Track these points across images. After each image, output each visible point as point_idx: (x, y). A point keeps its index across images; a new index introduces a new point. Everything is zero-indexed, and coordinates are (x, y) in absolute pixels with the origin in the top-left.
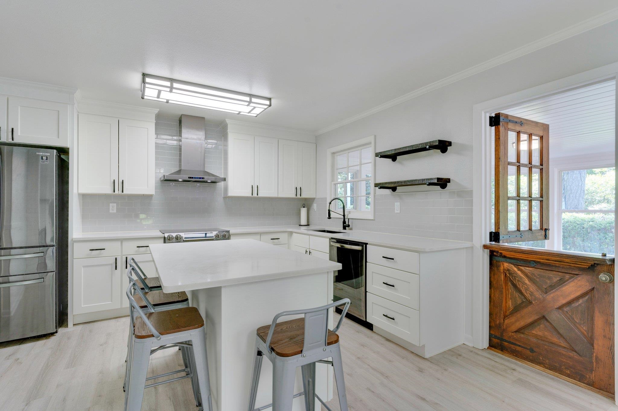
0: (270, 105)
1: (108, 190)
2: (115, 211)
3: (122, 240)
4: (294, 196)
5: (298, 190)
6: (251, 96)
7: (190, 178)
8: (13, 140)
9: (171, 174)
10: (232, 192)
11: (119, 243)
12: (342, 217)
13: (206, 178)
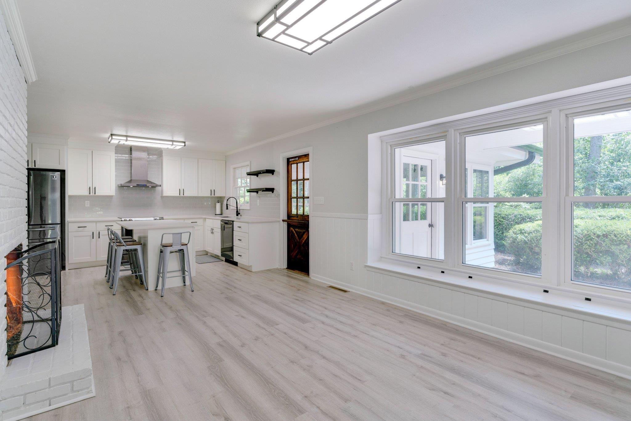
0: (185, 146)
1: (86, 193)
2: (89, 206)
3: (96, 222)
4: (210, 196)
5: (213, 192)
6: (173, 141)
7: (138, 185)
8: (35, 166)
9: (125, 183)
10: (165, 194)
11: (95, 224)
12: (236, 208)
13: (148, 185)
